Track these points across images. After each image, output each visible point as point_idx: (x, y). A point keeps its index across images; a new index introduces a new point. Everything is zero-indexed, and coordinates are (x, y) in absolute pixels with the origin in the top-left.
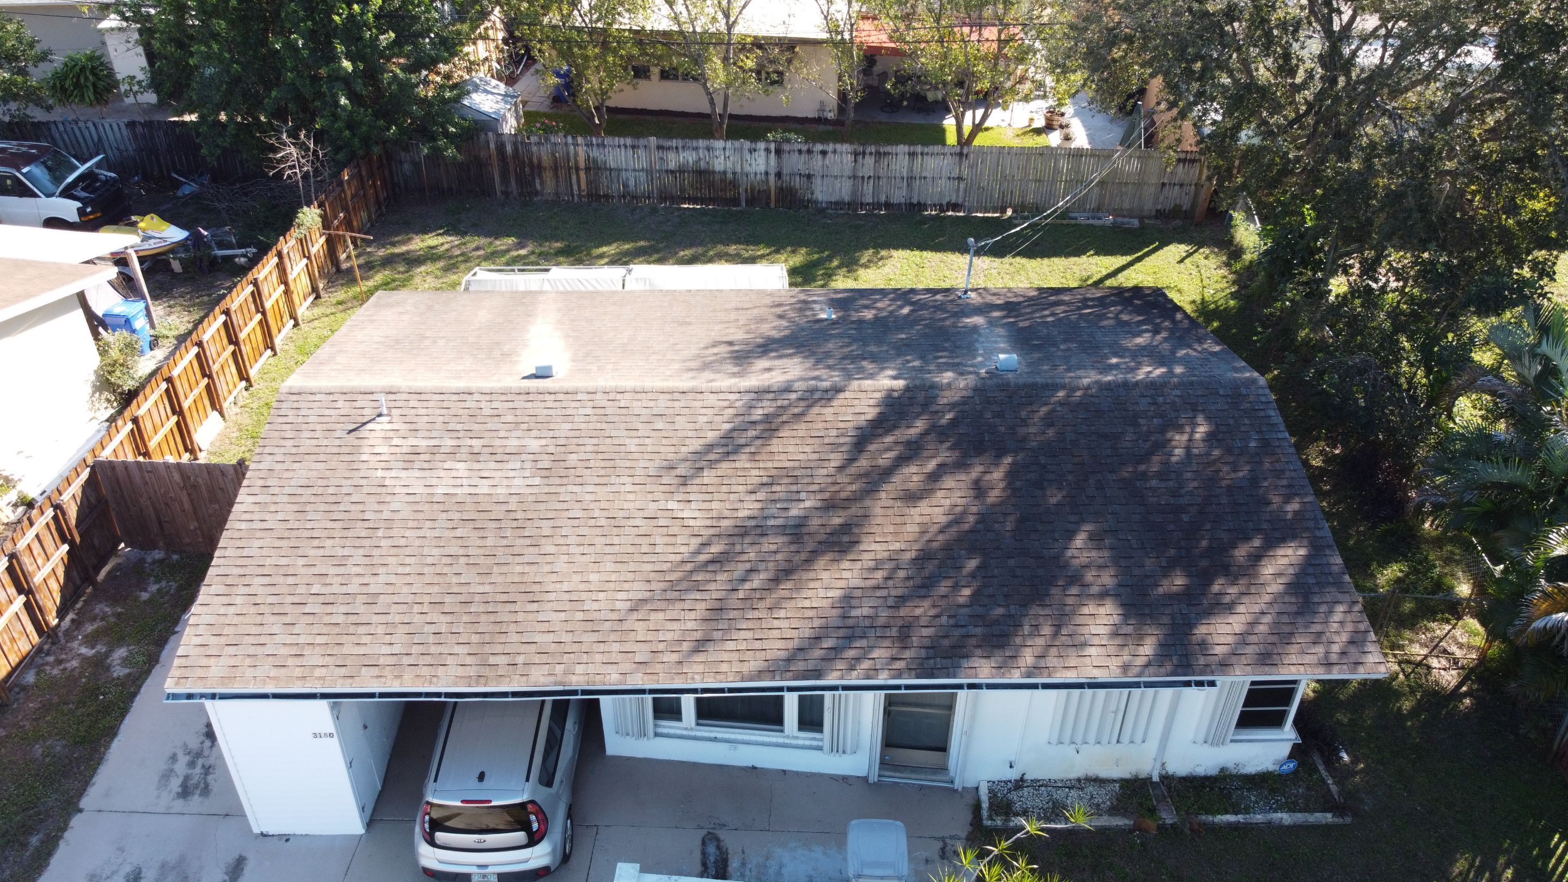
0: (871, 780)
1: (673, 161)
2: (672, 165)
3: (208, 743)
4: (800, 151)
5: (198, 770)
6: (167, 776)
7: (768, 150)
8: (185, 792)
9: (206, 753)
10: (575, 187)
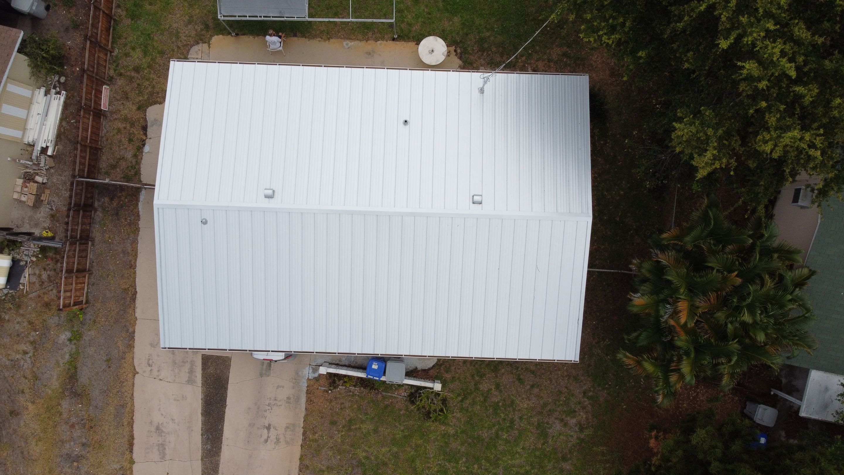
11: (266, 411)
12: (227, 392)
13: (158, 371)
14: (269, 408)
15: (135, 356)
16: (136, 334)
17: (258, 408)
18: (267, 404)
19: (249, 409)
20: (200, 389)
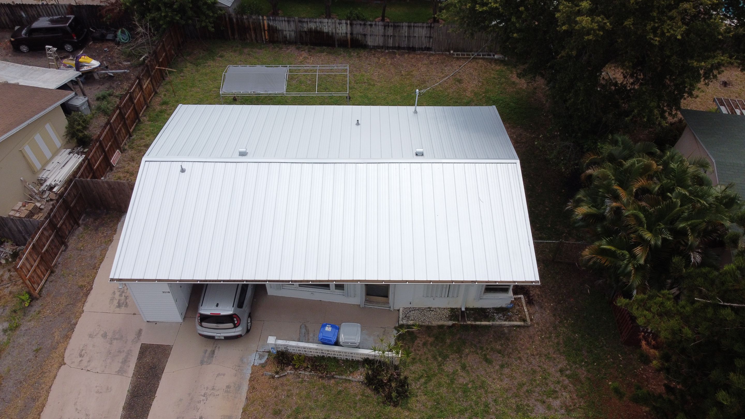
0: (361, 306)
1: (306, 27)
2: (305, 29)
3: (126, 288)
4: (361, 24)
5: (123, 298)
6: (112, 299)
7: (346, 24)
8: (119, 306)
10: (264, 37)
11: (199, 402)
12: (159, 383)
13: (89, 361)
14: (204, 398)
15: (68, 347)
16: (77, 326)
17: (191, 399)
18: (203, 394)
19: (181, 400)
20: (129, 380)
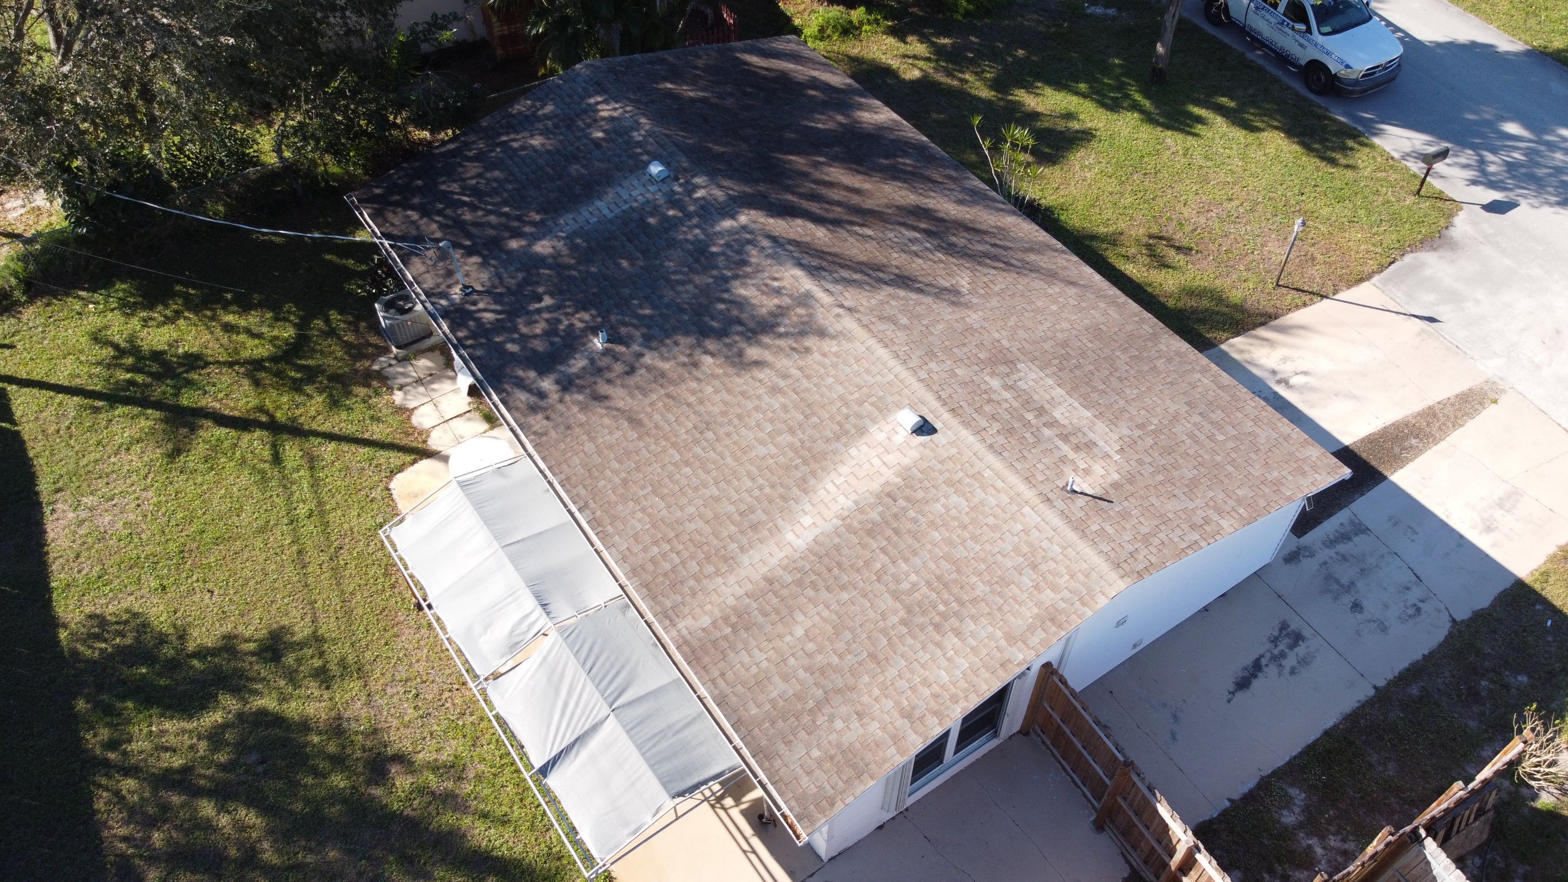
3: (1264, 662)
9: (1268, 655)
13: (1408, 589)
